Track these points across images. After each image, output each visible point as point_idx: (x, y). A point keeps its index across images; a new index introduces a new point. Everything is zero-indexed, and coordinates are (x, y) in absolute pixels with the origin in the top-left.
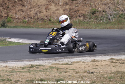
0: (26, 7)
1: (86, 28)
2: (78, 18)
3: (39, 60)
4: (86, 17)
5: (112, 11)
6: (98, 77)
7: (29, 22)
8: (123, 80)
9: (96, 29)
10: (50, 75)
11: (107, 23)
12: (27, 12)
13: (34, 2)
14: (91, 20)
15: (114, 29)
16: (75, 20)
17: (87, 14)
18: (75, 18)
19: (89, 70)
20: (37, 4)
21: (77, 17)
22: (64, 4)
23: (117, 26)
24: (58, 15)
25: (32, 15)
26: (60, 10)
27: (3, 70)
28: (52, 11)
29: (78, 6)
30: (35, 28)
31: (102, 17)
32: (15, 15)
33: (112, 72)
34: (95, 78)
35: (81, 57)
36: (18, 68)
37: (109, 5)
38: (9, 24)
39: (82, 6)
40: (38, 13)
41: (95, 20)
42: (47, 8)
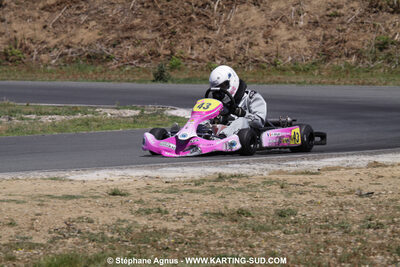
0: (218, 32)
1: (363, 84)
2: (344, 58)
3: (239, 163)
4: (365, 57)
6: (381, 206)
9: (387, 86)
10: (261, 201)
12: (220, 43)
13: (236, 19)
14: (375, 64)
16: (336, 63)
17: (366, 48)
18: (336, 59)
19: (359, 189)
20: (242, 25)
21: (340, 57)
22: (309, 26)
24: (295, 51)
25: (231, 50)
26: (299, 40)
27: (148, 187)
28: (280, 41)
29: (343, 30)
32: (189, 52)
34: (374, 209)
35: (343, 155)
36: (186, 183)
38: (174, 75)
39: (355, 29)
40: (247, 48)
41: (385, 65)
42: (269, 34)
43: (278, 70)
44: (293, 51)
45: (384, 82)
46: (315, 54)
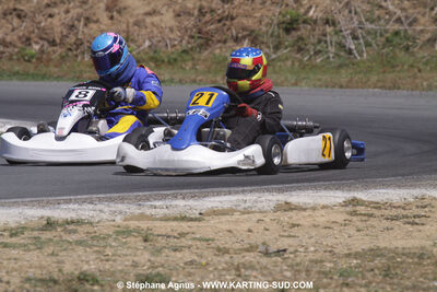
0: (35, 0)
2: (230, 43)
3: (76, 201)
4: (263, 43)
5: (360, 22)
6: (298, 271)
7: (45, 56)
8: (395, 281)
9: (298, 88)
10: (114, 261)
11: (340, 66)
12: (39, 18)
14: (279, 53)
15: (365, 90)
16: (218, 51)
17: (264, 29)
18: (219, 45)
19: (264, 244)
21: (225, 42)
23: (376, 78)
24: (155, 31)
25: (55, 29)
26: (162, 14)
28: (131, 16)
29: (230, 1)
30: (69, 79)
31: (320, 41)
33: (353, 251)
34: (288, 275)
35: (237, 193)
40: (81, 25)
41: (294, 55)
42: (115, 6)
44: (152, 32)
45: (293, 81)
46: (186, 38)
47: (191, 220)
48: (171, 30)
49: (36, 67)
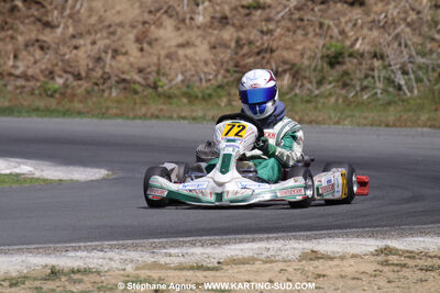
0: (59, 31)
3: (86, 249)
4: (305, 78)
7: (69, 91)
9: (340, 127)
11: (389, 103)
12: (63, 50)
13: (91, 10)
14: (322, 89)
15: (414, 129)
17: (307, 63)
20: (101, 20)
22: (212, 23)
23: (427, 116)
24: (189, 65)
25: (81, 62)
26: (196, 46)
28: (163, 48)
29: (269, 32)
31: (366, 76)
32: (11, 63)
35: (261, 240)
37: (399, 30)
39: (289, 30)
40: (108, 58)
41: (338, 91)
42: (146, 37)
43: (159, 95)
44: (185, 65)
45: (336, 119)
46: (222, 71)
47: (208, 269)
48: (206, 63)
49: (58, 103)
